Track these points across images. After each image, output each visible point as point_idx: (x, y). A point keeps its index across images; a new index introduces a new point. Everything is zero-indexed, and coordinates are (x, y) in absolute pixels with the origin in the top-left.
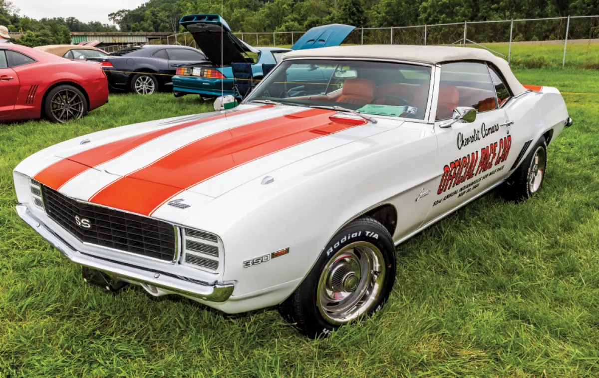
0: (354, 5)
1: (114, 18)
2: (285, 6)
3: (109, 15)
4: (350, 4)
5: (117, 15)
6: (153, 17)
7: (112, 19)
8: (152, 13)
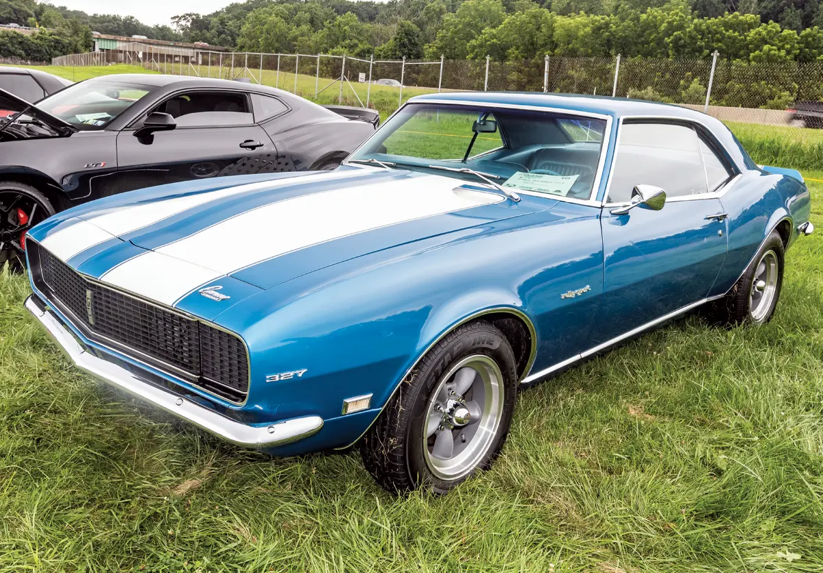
0: (406, 34)
1: (177, 22)
2: (346, 28)
3: (172, 18)
4: (402, 33)
5: (182, 19)
6: (220, 26)
7: (175, 23)
8: (220, 20)
